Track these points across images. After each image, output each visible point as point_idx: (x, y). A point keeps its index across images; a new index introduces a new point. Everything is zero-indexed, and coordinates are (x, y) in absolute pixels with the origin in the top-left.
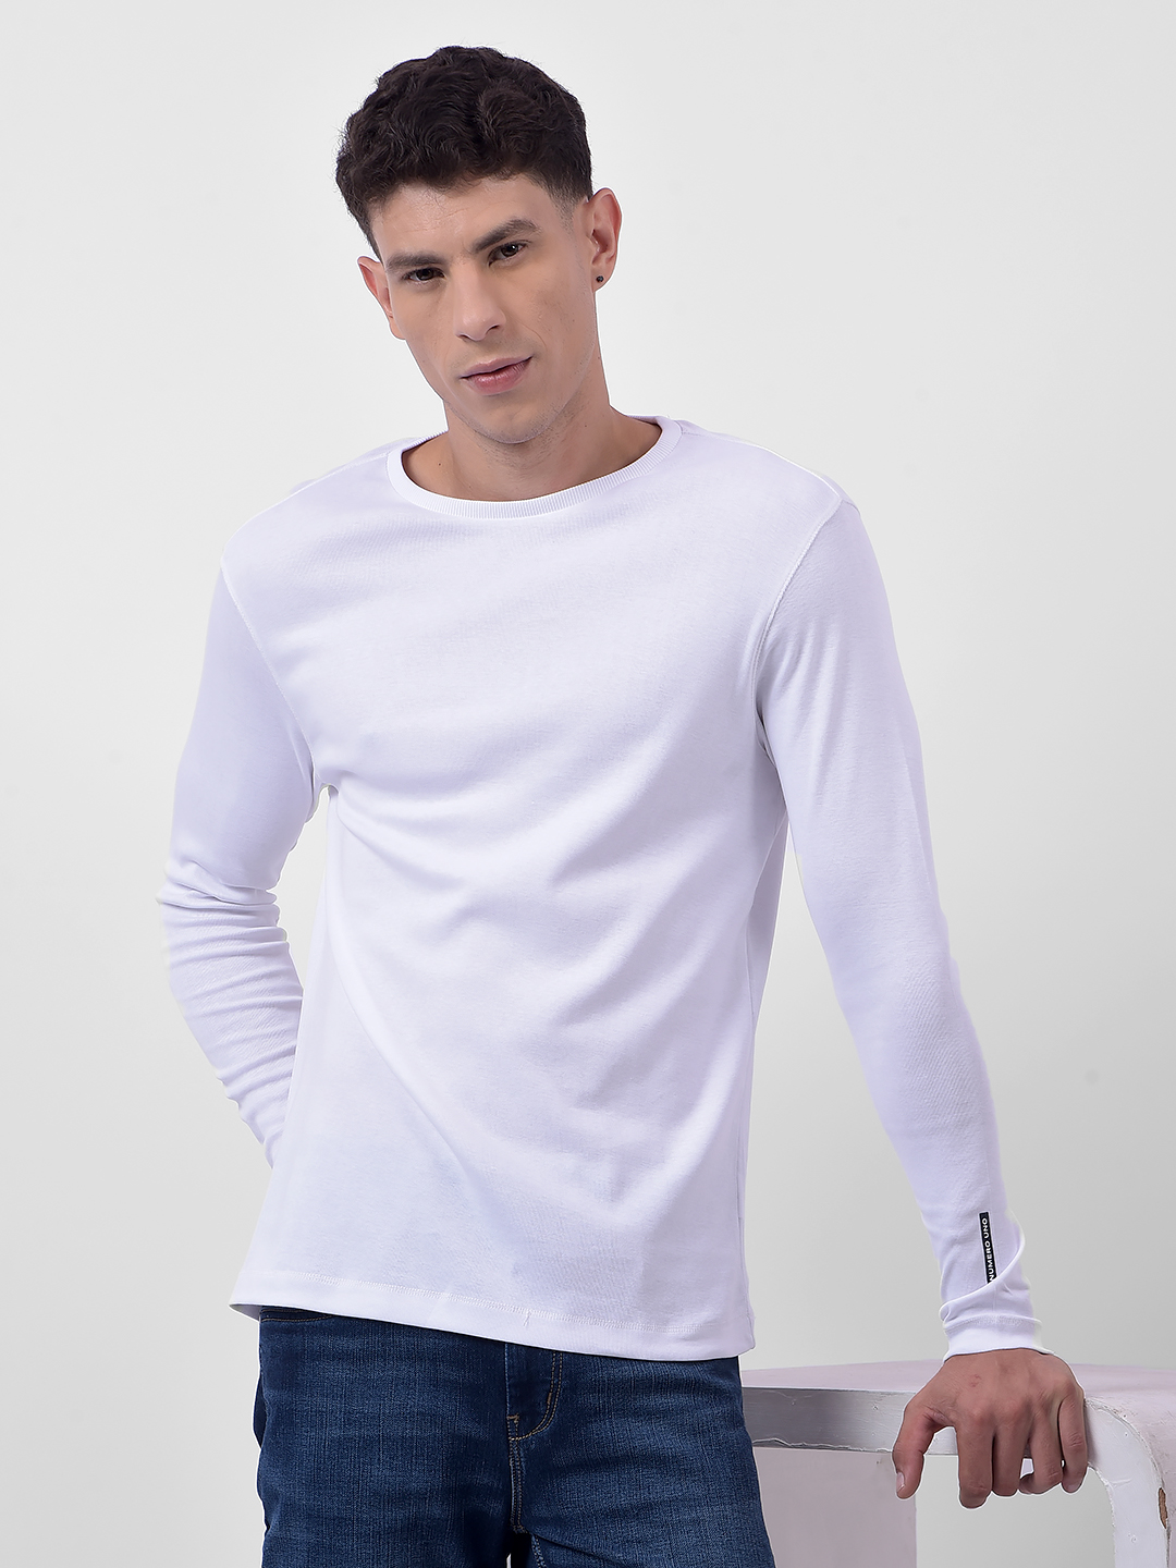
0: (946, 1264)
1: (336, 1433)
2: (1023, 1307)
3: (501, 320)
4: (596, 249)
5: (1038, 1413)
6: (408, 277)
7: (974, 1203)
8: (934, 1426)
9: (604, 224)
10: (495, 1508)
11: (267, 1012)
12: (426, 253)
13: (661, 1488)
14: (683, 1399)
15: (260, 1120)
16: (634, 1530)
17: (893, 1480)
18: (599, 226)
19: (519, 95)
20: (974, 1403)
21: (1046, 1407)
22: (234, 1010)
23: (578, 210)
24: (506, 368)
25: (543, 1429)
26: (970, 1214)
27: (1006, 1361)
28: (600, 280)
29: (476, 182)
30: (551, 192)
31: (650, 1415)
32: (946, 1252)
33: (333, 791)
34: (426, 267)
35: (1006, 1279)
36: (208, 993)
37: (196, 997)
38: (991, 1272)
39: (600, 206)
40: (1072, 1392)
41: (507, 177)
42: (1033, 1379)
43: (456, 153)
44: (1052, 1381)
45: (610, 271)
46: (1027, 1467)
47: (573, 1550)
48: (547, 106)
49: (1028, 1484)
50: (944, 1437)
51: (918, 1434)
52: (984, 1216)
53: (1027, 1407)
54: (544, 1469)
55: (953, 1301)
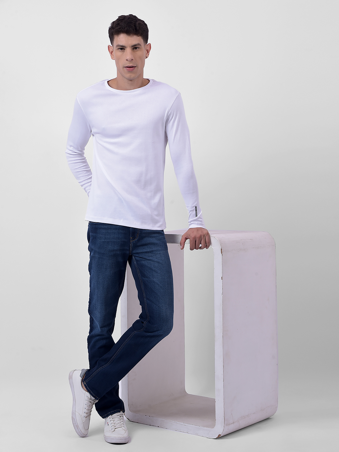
0: (189, 214)
1: (103, 240)
2: (201, 221)
5: (202, 237)
6: (119, 49)
7: (194, 205)
8: (186, 239)
9: (149, 49)
10: (128, 252)
11: (86, 172)
13: (154, 248)
14: (157, 235)
15: (86, 189)
16: (150, 254)
17: (180, 247)
20: (192, 235)
21: (204, 236)
22: (81, 171)
24: (133, 67)
25: (136, 240)
26: (194, 207)
27: (198, 229)
31: (152, 237)
32: (190, 212)
33: (93, 135)
35: (199, 217)
36: (76, 169)
37: (74, 169)
38: (196, 216)
39: (149, 46)
40: (208, 234)
42: (202, 232)
44: (205, 232)
46: (200, 246)
47: (140, 257)
49: (200, 248)
50: (188, 241)
51: (184, 240)
52: (196, 207)
53: (201, 236)
54: (136, 246)
55: (190, 220)
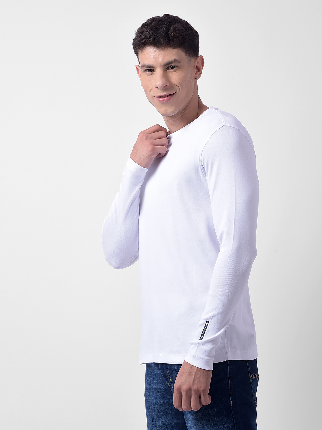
3: (168, 85)
4: (196, 71)
6: (146, 70)
7: (207, 317)
9: (200, 65)
12: (151, 65)
18: (198, 65)
19: (182, 28)
23: (193, 60)
28: (196, 79)
29: (166, 48)
30: (186, 54)
34: (150, 68)
38: (202, 337)
39: (199, 60)
41: (175, 48)
43: (162, 40)
45: (199, 77)
48: (189, 32)
